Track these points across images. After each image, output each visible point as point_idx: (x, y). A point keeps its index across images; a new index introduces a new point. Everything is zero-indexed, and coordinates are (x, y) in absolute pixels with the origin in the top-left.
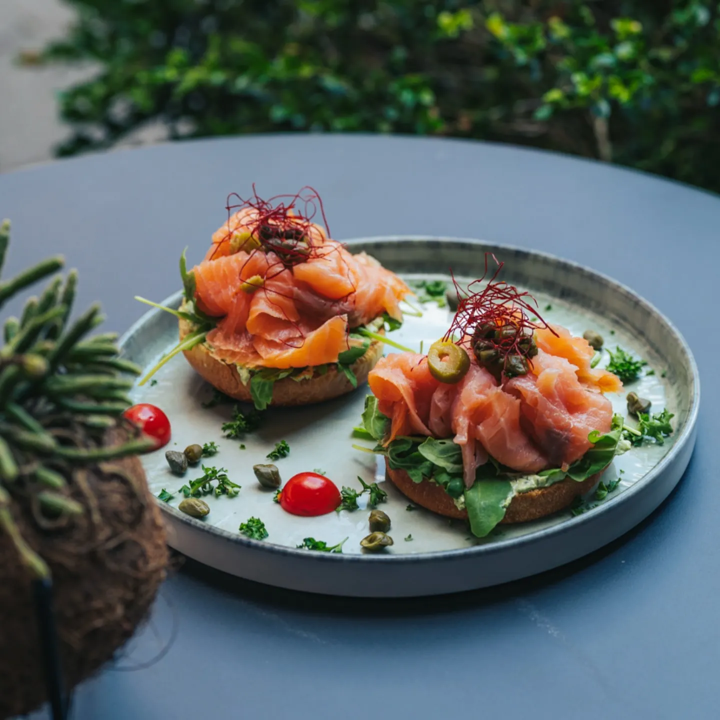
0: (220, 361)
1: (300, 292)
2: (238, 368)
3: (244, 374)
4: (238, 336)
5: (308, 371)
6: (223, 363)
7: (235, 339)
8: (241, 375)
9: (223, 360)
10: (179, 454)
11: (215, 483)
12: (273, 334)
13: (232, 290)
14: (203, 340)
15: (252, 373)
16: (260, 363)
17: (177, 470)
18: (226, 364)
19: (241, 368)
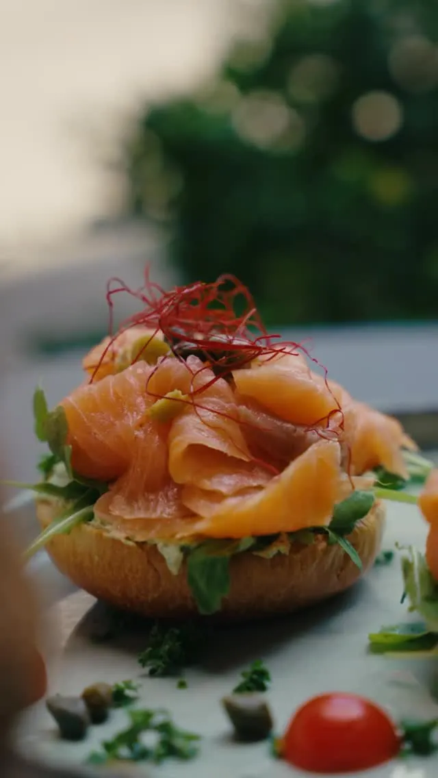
0: (123, 541)
1: (250, 412)
2: (160, 546)
3: (172, 555)
4: (152, 497)
5: (282, 542)
6: (131, 543)
7: (148, 501)
8: (166, 557)
9: (128, 538)
10: (73, 701)
11: (150, 739)
12: (215, 480)
13: (132, 419)
14: (90, 517)
15: (185, 551)
16: (200, 527)
17: (72, 729)
18: (137, 543)
19: (166, 545)
